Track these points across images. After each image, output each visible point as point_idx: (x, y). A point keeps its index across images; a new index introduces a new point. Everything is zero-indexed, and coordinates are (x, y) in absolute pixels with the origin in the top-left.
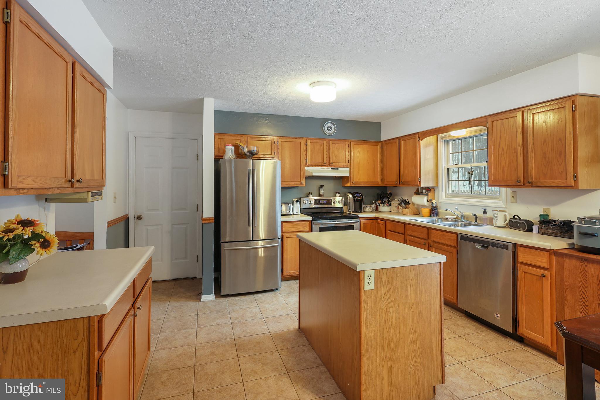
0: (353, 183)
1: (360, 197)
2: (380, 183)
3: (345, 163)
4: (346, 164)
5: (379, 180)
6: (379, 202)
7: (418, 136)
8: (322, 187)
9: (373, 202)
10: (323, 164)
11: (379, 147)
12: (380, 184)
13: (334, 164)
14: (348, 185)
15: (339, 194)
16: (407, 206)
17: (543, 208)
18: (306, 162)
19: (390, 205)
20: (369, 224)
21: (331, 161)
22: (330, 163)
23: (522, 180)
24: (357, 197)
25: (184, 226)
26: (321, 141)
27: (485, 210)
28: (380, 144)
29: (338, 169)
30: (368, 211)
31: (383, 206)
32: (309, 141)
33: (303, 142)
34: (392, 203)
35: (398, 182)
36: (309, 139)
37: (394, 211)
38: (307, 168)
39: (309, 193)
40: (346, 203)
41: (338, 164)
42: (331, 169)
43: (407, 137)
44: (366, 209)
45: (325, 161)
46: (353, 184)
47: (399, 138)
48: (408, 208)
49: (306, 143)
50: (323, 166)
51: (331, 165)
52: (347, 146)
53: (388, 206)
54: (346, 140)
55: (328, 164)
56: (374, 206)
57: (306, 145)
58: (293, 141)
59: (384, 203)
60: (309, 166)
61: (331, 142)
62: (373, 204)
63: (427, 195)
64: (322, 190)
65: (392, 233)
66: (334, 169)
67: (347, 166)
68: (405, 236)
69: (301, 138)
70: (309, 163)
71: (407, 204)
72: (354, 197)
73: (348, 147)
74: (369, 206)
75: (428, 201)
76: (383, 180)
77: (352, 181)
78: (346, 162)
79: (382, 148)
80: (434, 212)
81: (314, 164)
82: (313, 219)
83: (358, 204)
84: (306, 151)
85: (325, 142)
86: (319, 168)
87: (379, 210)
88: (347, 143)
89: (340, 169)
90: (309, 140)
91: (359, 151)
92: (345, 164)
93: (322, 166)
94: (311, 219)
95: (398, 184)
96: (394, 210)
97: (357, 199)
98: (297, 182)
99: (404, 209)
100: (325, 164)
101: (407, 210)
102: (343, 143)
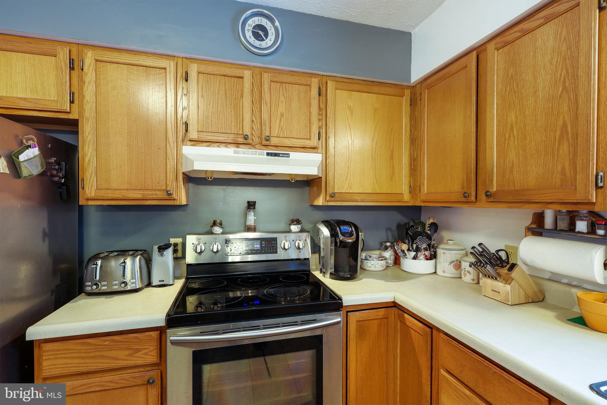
0: (332, 197)
1: (351, 235)
2: (405, 197)
3: (310, 139)
4: (313, 142)
5: (405, 189)
6: (405, 247)
8: (251, 205)
9: (388, 244)
10: (241, 140)
11: (405, 101)
12: (407, 199)
13: (274, 141)
14: (320, 202)
15: (299, 226)
16: (504, 271)
18: (186, 131)
19: (433, 256)
20: (376, 322)
21: (266, 132)
22: (263, 137)
24: (343, 234)
26: (236, 72)
28: (407, 92)
29: (288, 155)
30: (372, 268)
31: (415, 258)
32: (194, 69)
33: (174, 68)
34: (439, 251)
35: (473, 194)
37: (445, 275)
38: (188, 150)
40: (316, 248)
41: (287, 142)
42: (265, 156)
44: (369, 265)
45: (247, 132)
46: (332, 199)
47: (478, 51)
48: (507, 280)
49: (187, 73)
50: (240, 146)
51: (268, 143)
52: (314, 92)
53: (427, 259)
54: (311, 76)
55: (256, 140)
56: (388, 254)
57: (186, 79)
59: (418, 250)
60: (195, 142)
61: (266, 77)
62: (386, 248)
64: (252, 213)
66: (276, 155)
67: (314, 149)
70: (193, 134)
71: (502, 267)
72: (334, 235)
73: (319, 95)
74: (377, 252)
76: (414, 189)
77: (330, 191)
78: (312, 136)
79: (413, 103)
81: (209, 138)
83: (344, 253)
84: (184, 98)
85: (247, 74)
86: (230, 151)
87: (403, 268)
88: (315, 82)
89: (293, 155)
90: (196, 67)
91: (349, 108)
92: (308, 143)
93: (237, 144)
95: (473, 198)
96: (444, 272)
97: (341, 242)
98: (154, 192)
99: (489, 281)
100: (246, 137)
101: (499, 285)
102: (302, 80)
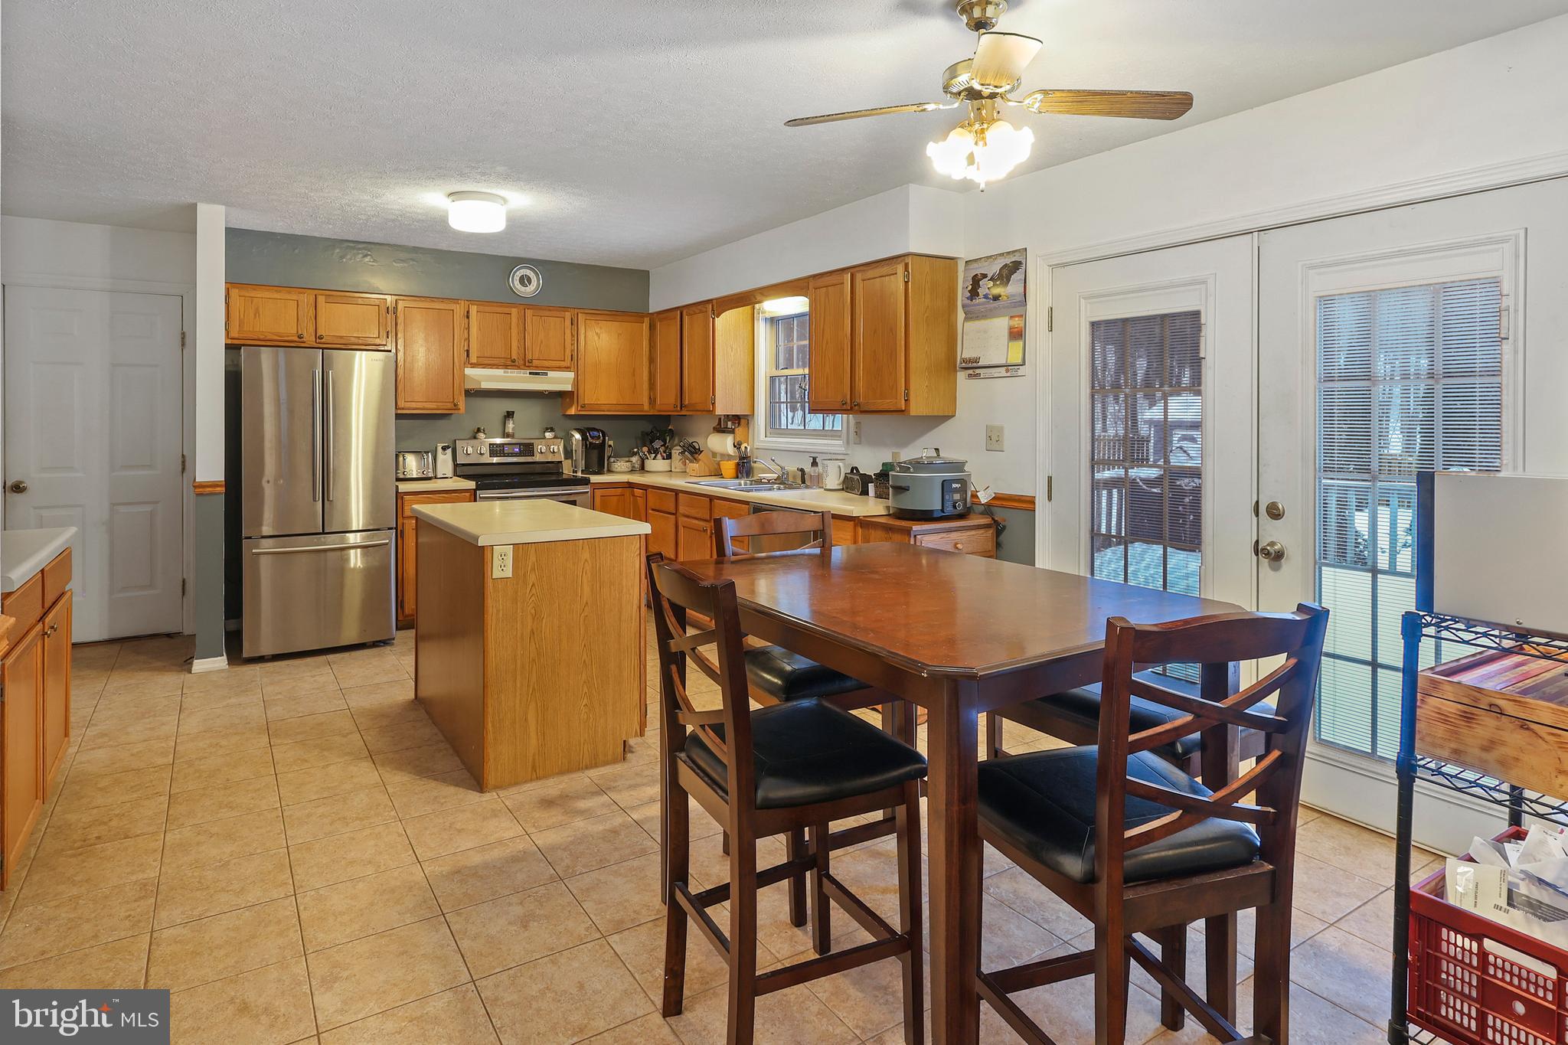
0: (582, 407)
1: (599, 438)
2: (646, 407)
3: (564, 360)
4: (567, 363)
5: (645, 401)
6: (645, 449)
7: (710, 306)
8: (510, 415)
9: (636, 450)
10: (510, 363)
11: (645, 326)
12: (648, 409)
13: (535, 363)
14: (572, 411)
15: (554, 433)
16: (696, 456)
17: (893, 453)
18: (468, 356)
19: (669, 457)
20: (615, 498)
21: (529, 356)
22: (527, 360)
23: (849, 401)
24: (592, 438)
25: (148, 508)
26: (506, 310)
27: (814, 459)
28: (647, 320)
29: (546, 374)
30: (619, 470)
31: (654, 459)
32: (474, 309)
33: (459, 309)
34: (671, 451)
36: (475, 304)
37: (677, 470)
38: (468, 371)
39: (479, 430)
40: (568, 454)
41: (546, 364)
42: (529, 375)
43: (694, 308)
44: (616, 464)
45: (514, 356)
46: (583, 409)
47: (680, 310)
48: (698, 461)
49: (468, 312)
50: (509, 367)
51: (530, 364)
52: (568, 322)
53: (664, 459)
54: (565, 309)
55: (522, 362)
56: (634, 459)
57: (468, 317)
58: (434, 307)
59: (657, 452)
60: (474, 366)
61: (529, 313)
62: (635, 454)
63: (732, 431)
64: (511, 421)
65: (657, 513)
66: (537, 374)
67: (567, 369)
68: (676, 518)
69: (456, 301)
70: (474, 359)
71: (697, 453)
72: (584, 438)
73: (572, 324)
74: (627, 459)
75: (735, 446)
76: (652, 401)
77: (581, 402)
78: (566, 358)
79: (652, 327)
80: (744, 467)
81: (486, 362)
82: (478, 488)
83: (595, 454)
84: (466, 332)
85: (514, 311)
86: (500, 372)
87: (646, 469)
88: (568, 315)
89: (551, 374)
90: (476, 307)
91: (597, 334)
92: (563, 364)
93: (506, 366)
94: (474, 488)
95: (679, 409)
96: (674, 467)
97: (591, 443)
98: (444, 404)
99: (691, 464)
100: (514, 361)
101: (695, 466)
102: (558, 314)
